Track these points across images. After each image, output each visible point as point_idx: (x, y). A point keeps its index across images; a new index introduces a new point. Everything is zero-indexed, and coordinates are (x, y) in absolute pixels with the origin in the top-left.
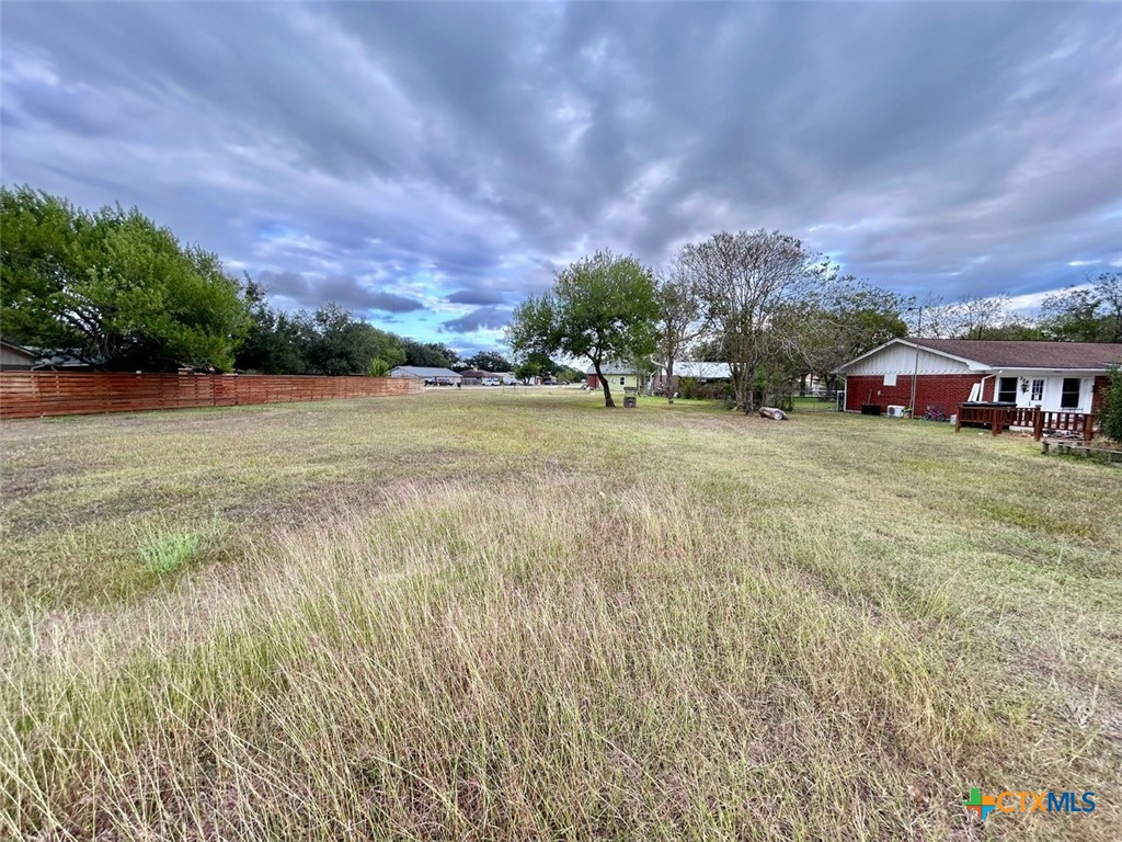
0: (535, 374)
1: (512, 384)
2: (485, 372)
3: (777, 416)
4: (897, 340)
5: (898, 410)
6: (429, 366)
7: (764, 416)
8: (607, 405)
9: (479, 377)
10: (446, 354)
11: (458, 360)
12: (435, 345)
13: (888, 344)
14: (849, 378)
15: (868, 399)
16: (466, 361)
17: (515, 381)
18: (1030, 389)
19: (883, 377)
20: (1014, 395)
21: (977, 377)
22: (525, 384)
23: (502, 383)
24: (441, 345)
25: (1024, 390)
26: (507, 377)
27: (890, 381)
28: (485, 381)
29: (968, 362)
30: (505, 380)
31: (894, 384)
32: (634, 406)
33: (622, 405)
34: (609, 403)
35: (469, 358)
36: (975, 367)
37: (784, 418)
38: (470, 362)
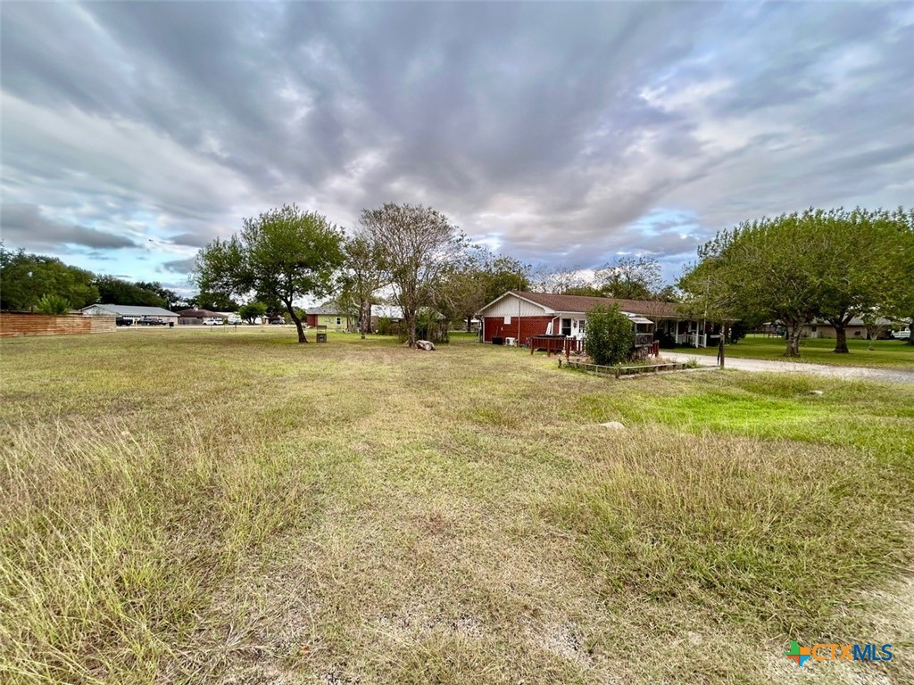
0: (261, 314)
1: (235, 324)
2: (207, 312)
3: (427, 347)
4: (509, 292)
5: (512, 340)
6: (136, 305)
7: (419, 347)
8: (300, 341)
9: (200, 317)
10: (163, 294)
11: (177, 299)
12: (149, 285)
13: (505, 295)
14: (486, 318)
15: (495, 334)
16: (188, 301)
17: (240, 320)
18: (578, 325)
19: (503, 318)
20: (570, 330)
21: (549, 318)
22: (250, 324)
23: (226, 322)
24: (157, 285)
25: (575, 327)
26: (232, 317)
27: (507, 321)
28: (206, 320)
29: (545, 308)
30: (229, 320)
31: (509, 323)
32: (325, 342)
33: (315, 340)
34: (302, 339)
35: (191, 298)
36: (548, 311)
37: (432, 349)
38: (191, 302)
